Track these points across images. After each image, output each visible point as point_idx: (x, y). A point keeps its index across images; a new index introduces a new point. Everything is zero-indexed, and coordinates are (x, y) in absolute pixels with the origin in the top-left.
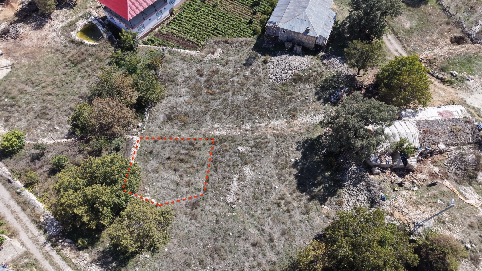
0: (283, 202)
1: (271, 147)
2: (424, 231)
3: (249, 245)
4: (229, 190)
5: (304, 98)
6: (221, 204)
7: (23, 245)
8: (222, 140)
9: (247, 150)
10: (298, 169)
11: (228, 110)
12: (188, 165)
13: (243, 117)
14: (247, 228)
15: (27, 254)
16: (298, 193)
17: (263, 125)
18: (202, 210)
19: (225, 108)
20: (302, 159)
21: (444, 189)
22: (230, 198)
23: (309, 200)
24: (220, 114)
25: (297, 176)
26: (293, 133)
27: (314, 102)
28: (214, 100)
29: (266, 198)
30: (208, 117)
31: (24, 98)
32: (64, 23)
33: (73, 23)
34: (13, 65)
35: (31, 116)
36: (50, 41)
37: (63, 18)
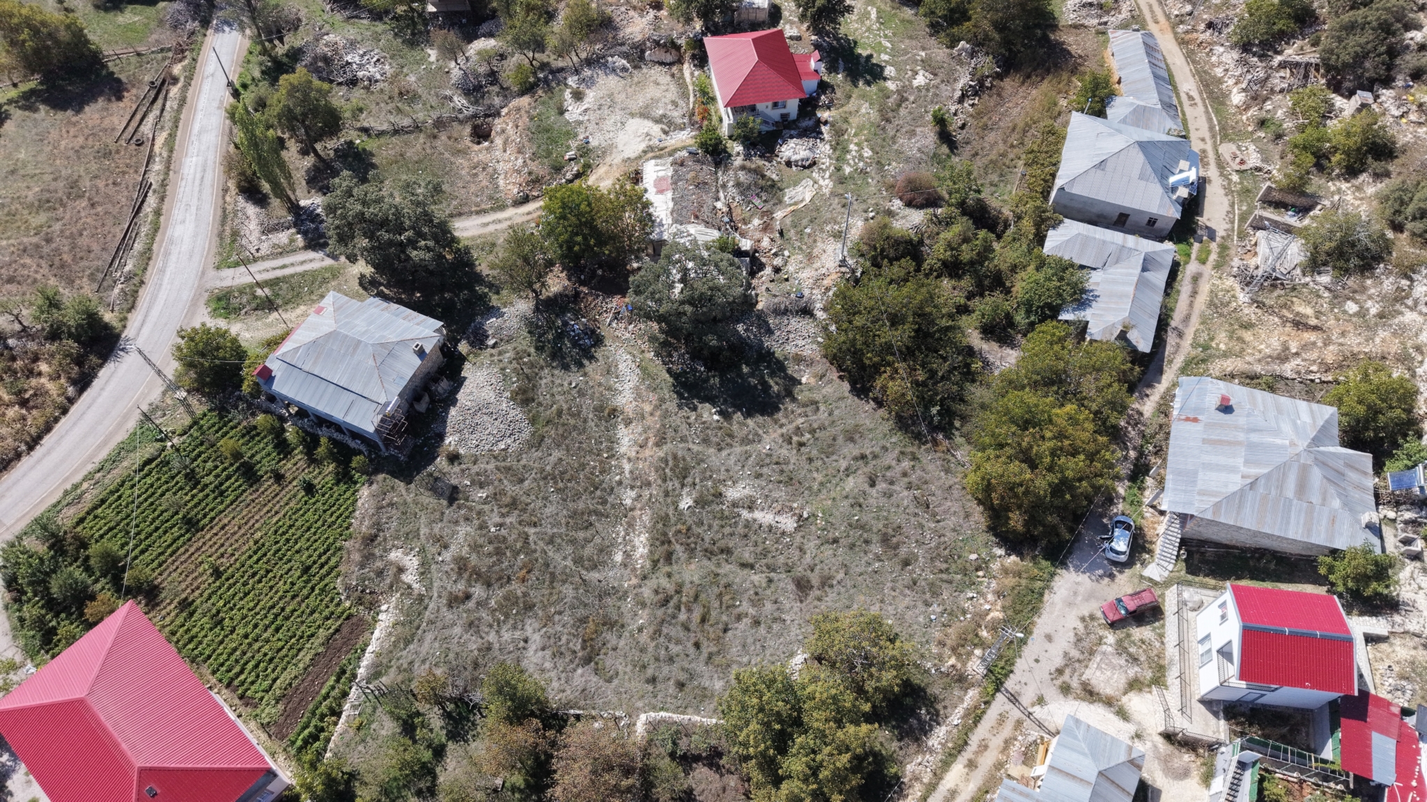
0: (795, 439)
1: (685, 453)
2: (852, 257)
3: (873, 491)
4: (770, 527)
5: (574, 392)
6: (798, 539)
8: (661, 540)
9: (689, 494)
10: (734, 412)
11: (581, 535)
12: (716, 604)
13: (604, 502)
14: (844, 493)
16: (780, 415)
17: (627, 467)
18: (812, 570)
19: (573, 542)
20: (714, 404)
21: (788, 221)
22: (788, 523)
23: (794, 400)
25: (749, 414)
26: (658, 413)
27: (585, 375)
28: (546, 564)
29: (787, 463)
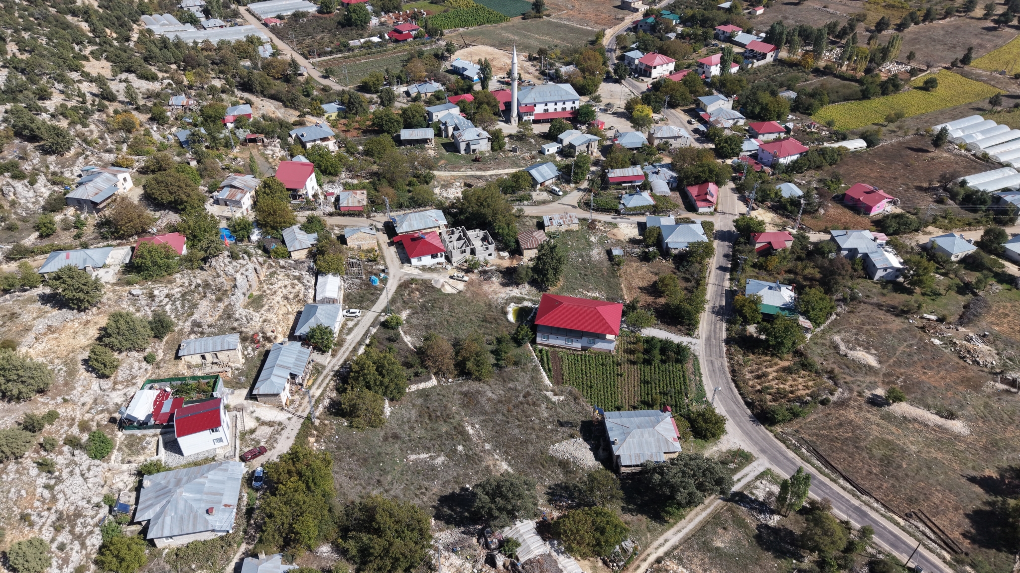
0: (424, 490)
1: (473, 467)
3: (377, 478)
4: (419, 453)
5: (544, 477)
7: (329, 363)
8: (463, 433)
9: (461, 452)
10: (460, 492)
11: (498, 428)
13: (496, 441)
14: (391, 473)
15: (324, 367)
16: (437, 499)
17: (496, 457)
18: (393, 443)
19: (499, 425)
23: (433, 507)
24: (491, 424)
25: (453, 494)
27: (545, 486)
28: (504, 415)
29: (422, 479)
30: (483, 418)
31: (437, 311)
32: (519, 295)
33: (523, 299)
34: (460, 292)
35: (425, 322)
36: (496, 297)
37: (524, 291)
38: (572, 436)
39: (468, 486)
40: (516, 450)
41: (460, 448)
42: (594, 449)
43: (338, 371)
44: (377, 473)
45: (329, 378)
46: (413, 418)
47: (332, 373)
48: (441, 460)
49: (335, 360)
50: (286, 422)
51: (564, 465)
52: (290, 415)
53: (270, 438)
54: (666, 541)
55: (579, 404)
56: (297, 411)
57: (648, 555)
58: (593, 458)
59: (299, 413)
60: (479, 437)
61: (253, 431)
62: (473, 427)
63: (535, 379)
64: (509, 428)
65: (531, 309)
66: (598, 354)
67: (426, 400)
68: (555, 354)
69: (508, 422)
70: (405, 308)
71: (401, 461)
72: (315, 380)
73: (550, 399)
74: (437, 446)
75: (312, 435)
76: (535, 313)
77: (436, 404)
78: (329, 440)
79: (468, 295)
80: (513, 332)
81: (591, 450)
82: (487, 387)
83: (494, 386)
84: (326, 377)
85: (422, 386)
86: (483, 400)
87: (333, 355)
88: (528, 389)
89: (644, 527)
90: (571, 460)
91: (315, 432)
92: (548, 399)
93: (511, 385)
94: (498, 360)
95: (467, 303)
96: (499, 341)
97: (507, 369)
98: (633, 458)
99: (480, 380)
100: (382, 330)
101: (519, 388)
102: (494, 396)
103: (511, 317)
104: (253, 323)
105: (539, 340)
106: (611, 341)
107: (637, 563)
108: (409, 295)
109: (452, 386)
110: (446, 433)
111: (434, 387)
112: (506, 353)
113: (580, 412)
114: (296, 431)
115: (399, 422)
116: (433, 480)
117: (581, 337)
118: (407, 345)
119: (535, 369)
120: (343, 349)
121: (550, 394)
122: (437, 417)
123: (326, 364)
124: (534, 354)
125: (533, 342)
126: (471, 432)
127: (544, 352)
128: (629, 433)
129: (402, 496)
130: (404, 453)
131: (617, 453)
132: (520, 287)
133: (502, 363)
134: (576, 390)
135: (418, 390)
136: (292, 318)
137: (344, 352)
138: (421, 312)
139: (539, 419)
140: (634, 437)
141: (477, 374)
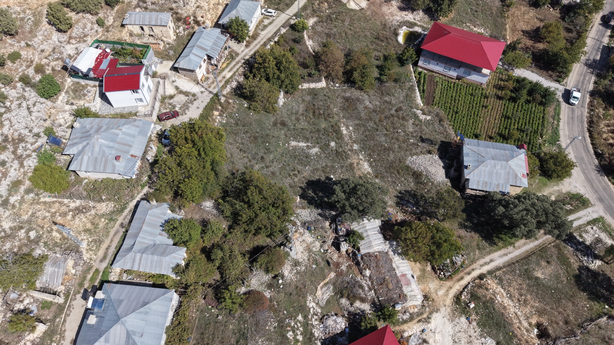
0: (296, 172)
1: (340, 162)
3: (262, 155)
4: (299, 141)
7: (242, 52)
8: (338, 132)
9: (333, 147)
10: (325, 180)
11: (368, 133)
12: (311, 117)
13: (364, 144)
14: (273, 153)
15: (237, 54)
16: (305, 181)
17: (361, 157)
18: (281, 128)
20: (335, 182)
21: (326, 272)
23: (301, 187)
24: (363, 129)
27: (397, 190)
29: (297, 163)
30: (357, 122)
31: (339, 23)
32: (412, 20)
33: (415, 25)
34: (362, 9)
35: (327, 31)
36: (391, 18)
37: (418, 18)
38: (430, 152)
39: (332, 176)
40: (378, 155)
41: (333, 144)
42: (447, 168)
43: (248, 60)
44: (263, 151)
45: (240, 64)
46: (301, 112)
47: (243, 61)
48: (315, 150)
49: (247, 50)
50: (199, 95)
51: (417, 176)
52: (203, 90)
53: (184, 105)
54: (491, 261)
55: (442, 126)
56: (210, 87)
57: (473, 270)
58: (444, 175)
59: (210, 89)
60: (351, 138)
61: (171, 97)
62: (347, 128)
63: (409, 98)
64: (377, 135)
65: (420, 35)
66: (470, 85)
67: (313, 98)
68: (432, 78)
69: (377, 130)
70: (313, 16)
71: (284, 145)
72: (228, 64)
73: (418, 117)
74: (314, 138)
75: (217, 110)
76: (423, 39)
77: (321, 103)
78: (230, 116)
79: (368, 13)
80: (400, 52)
81: (443, 167)
82: (367, 97)
83: (373, 97)
84: (237, 63)
85: (313, 85)
86: (361, 107)
87: (247, 46)
88: (401, 105)
89: (474, 244)
90: (424, 173)
91: (220, 108)
92: (416, 117)
93: (387, 99)
94: (381, 74)
95: (366, 20)
96: (386, 58)
97: (387, 84)
98: (481, 184)
99: (362, 90)
100: (290, 32)
101: (393, 102)
102: (370, 106)
103: (401, 39)
104: (188, 7)
105: (420, 63)
106: (485, 75)
107: (461, 274)
108: (319, 5)
109: (337, 90)
110: (324, 129)
111: (322, 89)
112: (389, 69)
113: (441, 133)
114: (205, 104)
115: (289, 113)
116: (306, 166)
117: (459, 67)
118: (307, 48)
119: (411, 89)
120: (256, 42)
121: (419, 112)
122: (320, 114)
123: (239, 51)
124: (413, 75)
125: (415, 64)
126: (345, 132)
127: (422, 75)
128: (483, 162)
129: (278, 174)
130: (287, 139)
131: (467, 177)
132: (415, 13)
133: (384, 78)
134: (442, 113)
135: (309, 89)
136: (221, 8)
137: (256, 45)
138: (326, 22)
139: (405, 132)
140: (486, 166)
141: (360, 83)
